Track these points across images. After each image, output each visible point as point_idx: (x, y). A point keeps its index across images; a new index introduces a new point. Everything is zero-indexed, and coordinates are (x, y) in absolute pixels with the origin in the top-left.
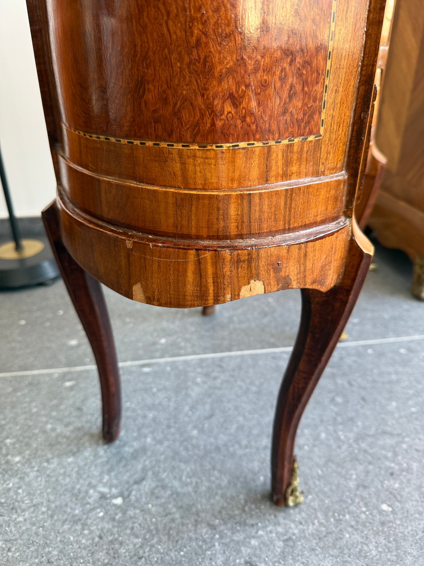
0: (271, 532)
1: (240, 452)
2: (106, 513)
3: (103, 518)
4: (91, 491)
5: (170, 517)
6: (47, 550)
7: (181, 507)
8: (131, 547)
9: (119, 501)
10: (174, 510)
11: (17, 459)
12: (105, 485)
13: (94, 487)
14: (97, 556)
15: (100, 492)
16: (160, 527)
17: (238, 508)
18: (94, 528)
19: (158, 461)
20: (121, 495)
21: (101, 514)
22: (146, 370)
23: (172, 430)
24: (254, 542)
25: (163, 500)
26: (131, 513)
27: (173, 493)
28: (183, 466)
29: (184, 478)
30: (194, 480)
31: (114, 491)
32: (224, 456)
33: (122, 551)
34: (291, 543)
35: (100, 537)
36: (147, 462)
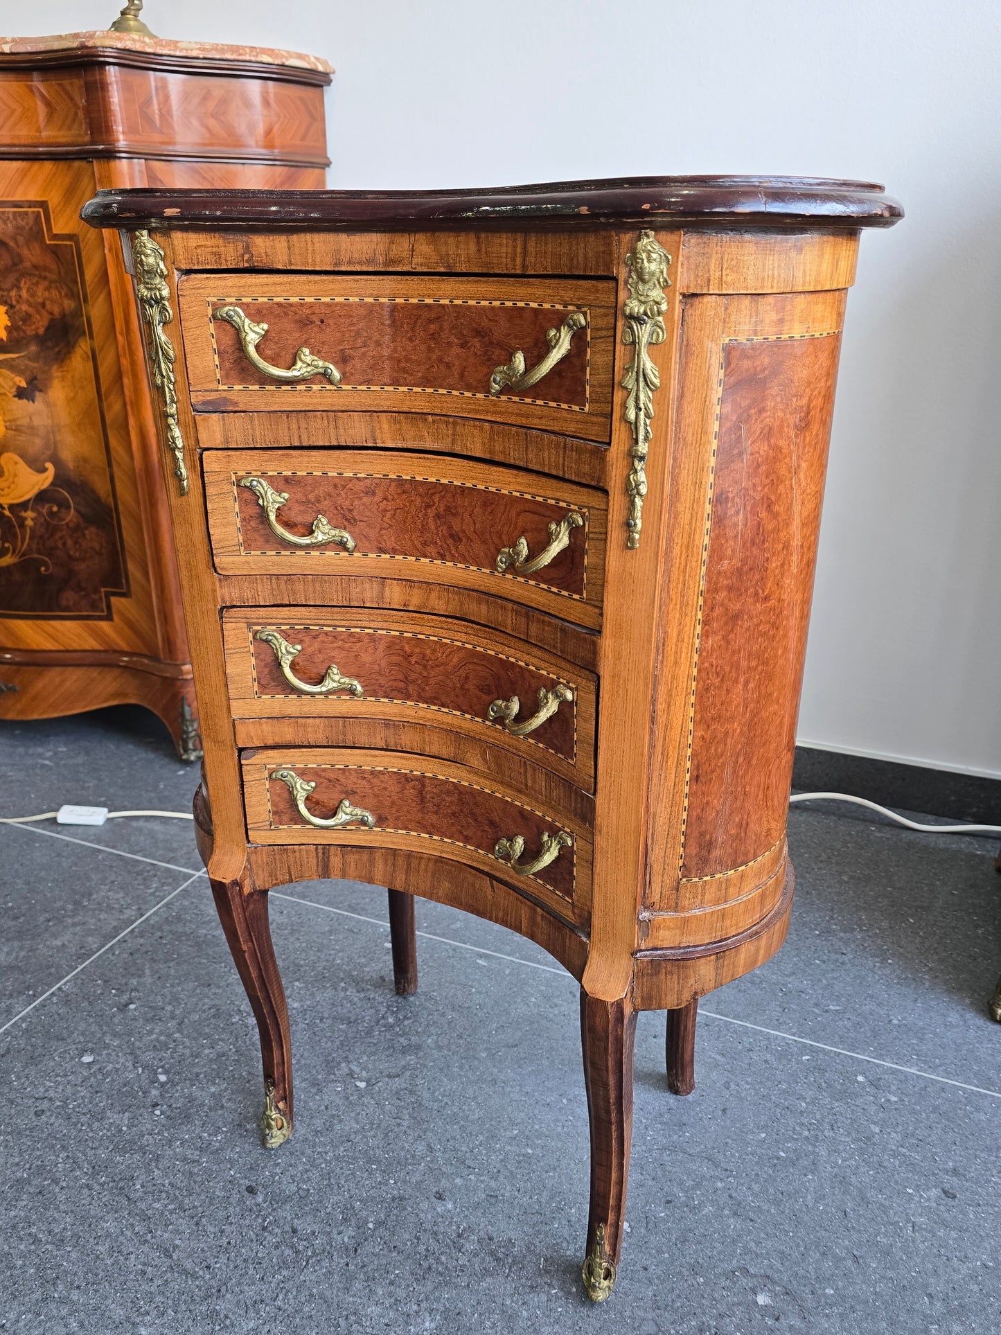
0: (482, 1182)
1: (515, 1096)
2: (344, 1089)
3: (339, 1093)
4: (343, 1065)
5: (398, 1121)
7: (415, 1118)
8: (348, 1128)
9: (362, 1085)
10: (407, 1117)
11: (296, 1005)
12: (359, 1065)
13: (349, 1062)
14: (314, 1121)
15: (350, 1069)
16: (383, 1125)
17: (468, 1147)
19: (425, 1066)
20: (368, 1081)
21: (340, 1089)
22: (481, 962)
23: (461, 1041)
24: (458, 1181)
25: (402, 1104)
26: (366, 1100)
27: (416, 1102)
31: (364, 1074)
32: (494, 1092)
34: (493, 1200)
35: (327, 1108)
36: (413, 1062)
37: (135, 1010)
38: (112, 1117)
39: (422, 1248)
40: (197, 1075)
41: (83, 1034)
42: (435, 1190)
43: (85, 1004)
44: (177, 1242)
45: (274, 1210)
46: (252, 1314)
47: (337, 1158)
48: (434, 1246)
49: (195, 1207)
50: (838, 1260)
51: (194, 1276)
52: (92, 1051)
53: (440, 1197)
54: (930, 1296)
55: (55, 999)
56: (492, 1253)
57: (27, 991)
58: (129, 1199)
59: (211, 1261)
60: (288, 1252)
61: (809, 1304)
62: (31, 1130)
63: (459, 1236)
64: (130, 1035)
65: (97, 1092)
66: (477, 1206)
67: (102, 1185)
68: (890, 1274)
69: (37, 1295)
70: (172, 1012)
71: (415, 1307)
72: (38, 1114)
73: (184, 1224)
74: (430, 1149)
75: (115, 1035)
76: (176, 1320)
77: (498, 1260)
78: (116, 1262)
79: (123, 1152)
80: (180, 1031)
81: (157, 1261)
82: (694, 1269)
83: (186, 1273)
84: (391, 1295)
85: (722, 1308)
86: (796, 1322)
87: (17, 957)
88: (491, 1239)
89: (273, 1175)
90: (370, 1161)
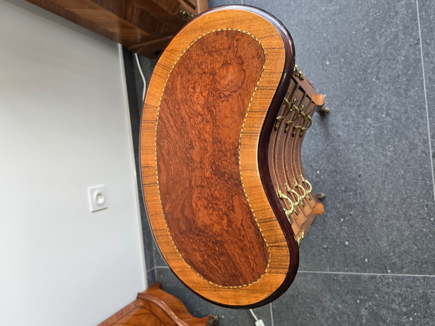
2: (322, 175)
3: (324, 176)
4: (315, 180)
6: (332, 189)
9: (318, 172)
10: (322, 156)
12: (312, 177)
13: (313, 180)
16: (327, 160)
18: (326, 178)
20: (316, 172)
21: (322, 176)
25: (319, 160)
26: (322, 168)
27: (317, 157)
28: (307, 154)
29: (311, 154)
30: (312, 150)
31: (315, 174)
33: (333, 169)
36: (305, 165)
37: (325, 245)
38: (359, 222)
39: (353, 132)
40: (337, 212)
41: (340, 251)
42: (338, 138)
43: (331, 260)
44: (381, 181)
45: (362, 167)
46: (387, 155)
47: (341, 164)
48: (351, 130)
49: (371, 185)
50: (310, 53)
51: (386, 171)
52: (344, 244)
53: (339, 136)
54: (309, 34)
55: (334, 269)
56: (346, 117)
57: (334, 279)
58: (377, 200)
59: (381, 171)
60: (370, 157)
61: (324, 54)
62: (373, 238)
63: (346, 126)
64: (334, 239)
65: (355, 232)
66: (337, 127)
67: (377, 209)
68: (308, 42)
69: (408, 200)
70: (321, 235)
71: (367, 125)
72: (368, 240)
73: (376, 183)
74: (328, 145)
75: (336, 242)
76: (397, 168)
77: (347, 116)
78: (392, 190)
79: (367, 212)
80: (326, 228)
81: (387, 182)
82: (328, 78)
83: (386, 174)
84: (367, 131)
85: (334, 69)
86: (329, 55)
87: (326, 293)
88: (343, 120)
89: (353, 174)
90: (338, 156)
